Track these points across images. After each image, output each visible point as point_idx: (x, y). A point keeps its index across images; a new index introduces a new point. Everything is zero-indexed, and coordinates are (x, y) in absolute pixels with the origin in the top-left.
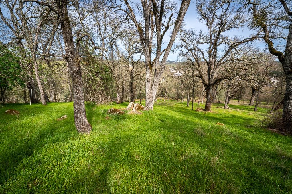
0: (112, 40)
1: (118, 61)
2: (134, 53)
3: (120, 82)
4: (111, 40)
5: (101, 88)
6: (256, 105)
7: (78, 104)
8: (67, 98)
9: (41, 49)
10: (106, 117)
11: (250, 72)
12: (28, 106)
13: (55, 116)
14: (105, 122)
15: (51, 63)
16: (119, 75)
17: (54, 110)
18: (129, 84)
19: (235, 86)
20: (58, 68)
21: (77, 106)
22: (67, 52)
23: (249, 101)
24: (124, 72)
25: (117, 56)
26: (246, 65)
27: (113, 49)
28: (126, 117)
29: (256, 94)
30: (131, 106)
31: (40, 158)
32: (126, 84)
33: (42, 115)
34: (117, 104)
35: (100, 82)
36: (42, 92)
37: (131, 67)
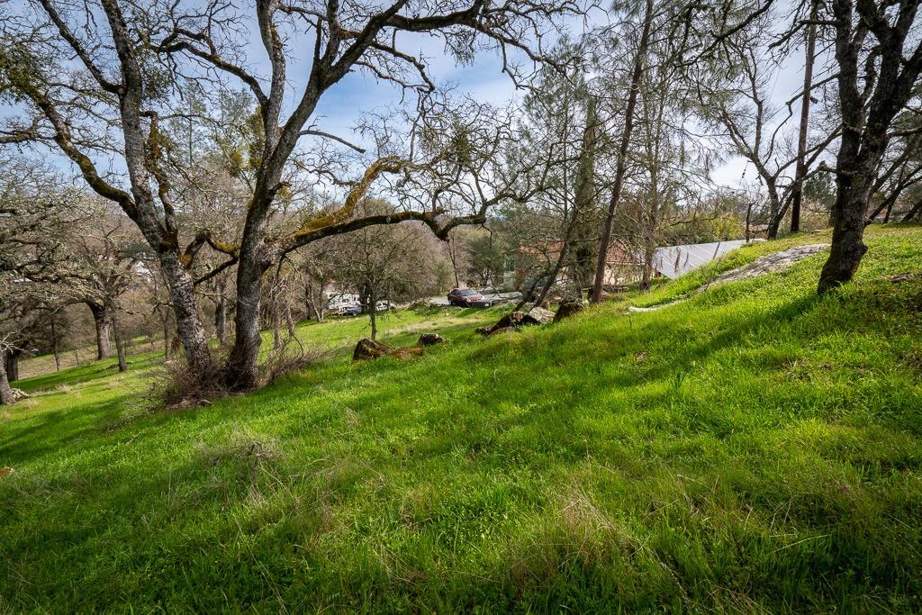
6: (119, 351)
11: (53, 251)
19: (21, 308)
23: (96, 347)
26: (33, 227)
29: (108, 319)
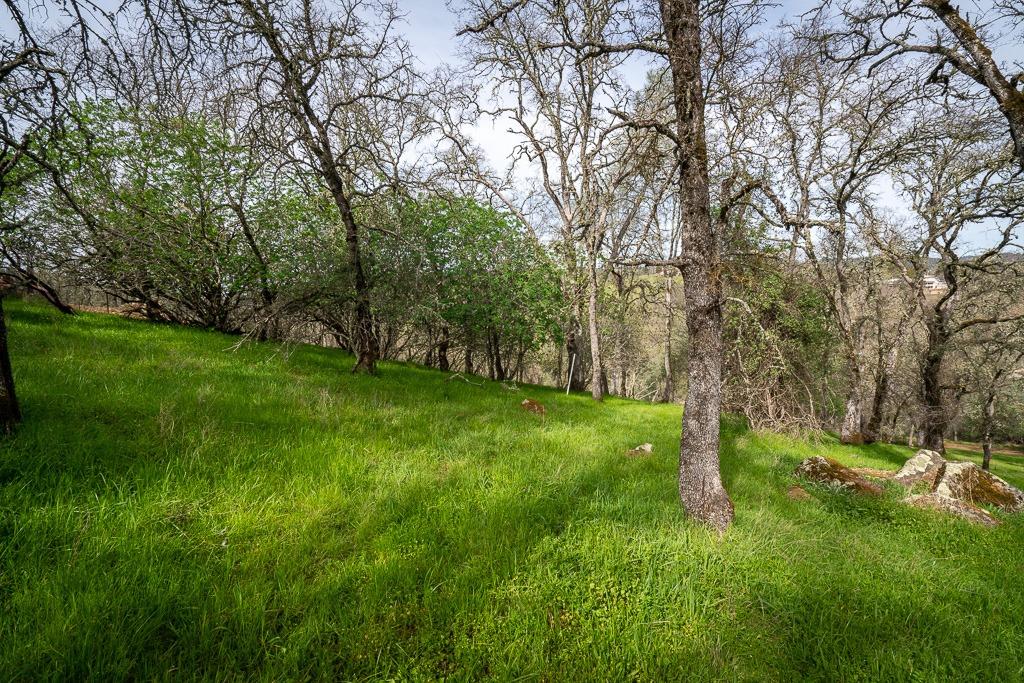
0: (848, 182)
1: (868, 265)
2: (962, 222)
3: (866, 351)
4: (840, 183)
5: (779, 369)
7: (698, 415)
8: (653, 388)
9: (608, 246)
10: (790, 489)
12: (562, 395)
13: (620, 437)
14: (787, 509)
15: (627, 283)
16: (861, 321)
17: (618, 419)
18: (914, 364)
20: (643, 296)
21: (693, 423)
22: (686, 248)
24: (896, 309)
25: (860, 244)
27: (847, 218)
28: (892, 513)
30: (927, 469)
31: (578, 551)
32: (903, 363)
33: (592, 429)
34: (845, 442)
35: (775, 347)
36: (596, 363)
37: (936, 286)
